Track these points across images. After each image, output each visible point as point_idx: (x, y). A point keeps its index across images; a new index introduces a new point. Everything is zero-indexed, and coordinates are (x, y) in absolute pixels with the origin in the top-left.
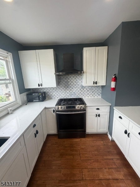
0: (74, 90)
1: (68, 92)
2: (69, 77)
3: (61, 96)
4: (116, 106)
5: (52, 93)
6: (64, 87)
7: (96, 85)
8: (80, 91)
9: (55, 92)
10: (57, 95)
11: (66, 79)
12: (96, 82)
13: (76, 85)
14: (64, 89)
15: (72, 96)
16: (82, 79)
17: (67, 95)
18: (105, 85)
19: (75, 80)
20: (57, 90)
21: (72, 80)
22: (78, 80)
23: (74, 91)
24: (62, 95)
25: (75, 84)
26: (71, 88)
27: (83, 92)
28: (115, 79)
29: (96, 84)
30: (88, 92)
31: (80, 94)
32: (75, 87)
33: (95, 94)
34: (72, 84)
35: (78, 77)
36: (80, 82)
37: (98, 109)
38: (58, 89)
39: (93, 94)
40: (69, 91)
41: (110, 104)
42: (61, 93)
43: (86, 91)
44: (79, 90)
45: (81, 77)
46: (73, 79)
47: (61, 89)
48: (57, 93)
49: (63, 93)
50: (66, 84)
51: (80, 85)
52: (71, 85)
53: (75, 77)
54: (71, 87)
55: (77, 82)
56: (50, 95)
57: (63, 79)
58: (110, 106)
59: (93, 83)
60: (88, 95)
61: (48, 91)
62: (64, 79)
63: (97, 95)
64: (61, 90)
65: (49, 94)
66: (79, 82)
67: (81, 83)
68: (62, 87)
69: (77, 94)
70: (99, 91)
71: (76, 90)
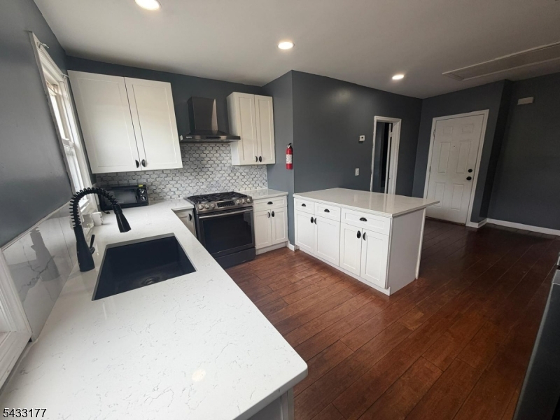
0: (217, 177)
1: (203, 180)
2: (204, 148)
3: (188, 192)
4: (295, 192)
5: (163, 187)
6: (192, 170)
7: (259, 163)
8: (228, 178)
9: (171, 182)
10: (176, 189)
11: (197, 152)
12: (260, 157)
13: (220, 165)
14: (194, 174)
15: (213, 189)
16: (230, 153)
17: (202, 187)
18: (274, 162)
19: (217, 155)
20: (177, 179)
21: (210, 155)
22: (223, 155)
23: (216, 179)
24: (189, 188)
25: (217, 162)
26: (208, 173)
27: (234, 181)
28: (291, 151)
29: (261, 161)
30: (245, 180)
31: (230, 185)
32: (219, 168)
33: (258, 182)
34: (210, 162)
35: (223, 148)
36: (228, 158)
37: (270, 203)
38: (177, 175)
39: (253, 182)
40: (207, 180)
41: (287, 193)
42: (187, 185)
43: (241, 177)
44: (226, 175)
45: (228, 148)
46: (212, 152)
47: (185, 174)
48: (178, 186)
49: (190, 185)
50: (197, 163)
51: (228, 165)
52: (209, 166)
53: (217, 148)
54: (208, 170)
55: (221, 159)
56: (158, 191)
57: (190, 152)
58: (288, 196)
59: (255, 159)
60: (245, 186)
61: (153, 180)
62: (192, 152)
63: (261, 185)
64: (186, 178)
65: (154, 188)
66: (225, 158)
67: (229, 161)
68: (189, 171)
69: (223, 185)
70: (264, 176)
71: (221, 175)
